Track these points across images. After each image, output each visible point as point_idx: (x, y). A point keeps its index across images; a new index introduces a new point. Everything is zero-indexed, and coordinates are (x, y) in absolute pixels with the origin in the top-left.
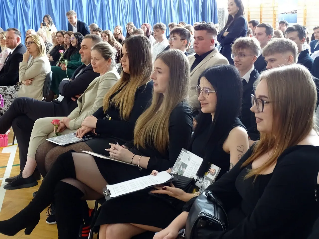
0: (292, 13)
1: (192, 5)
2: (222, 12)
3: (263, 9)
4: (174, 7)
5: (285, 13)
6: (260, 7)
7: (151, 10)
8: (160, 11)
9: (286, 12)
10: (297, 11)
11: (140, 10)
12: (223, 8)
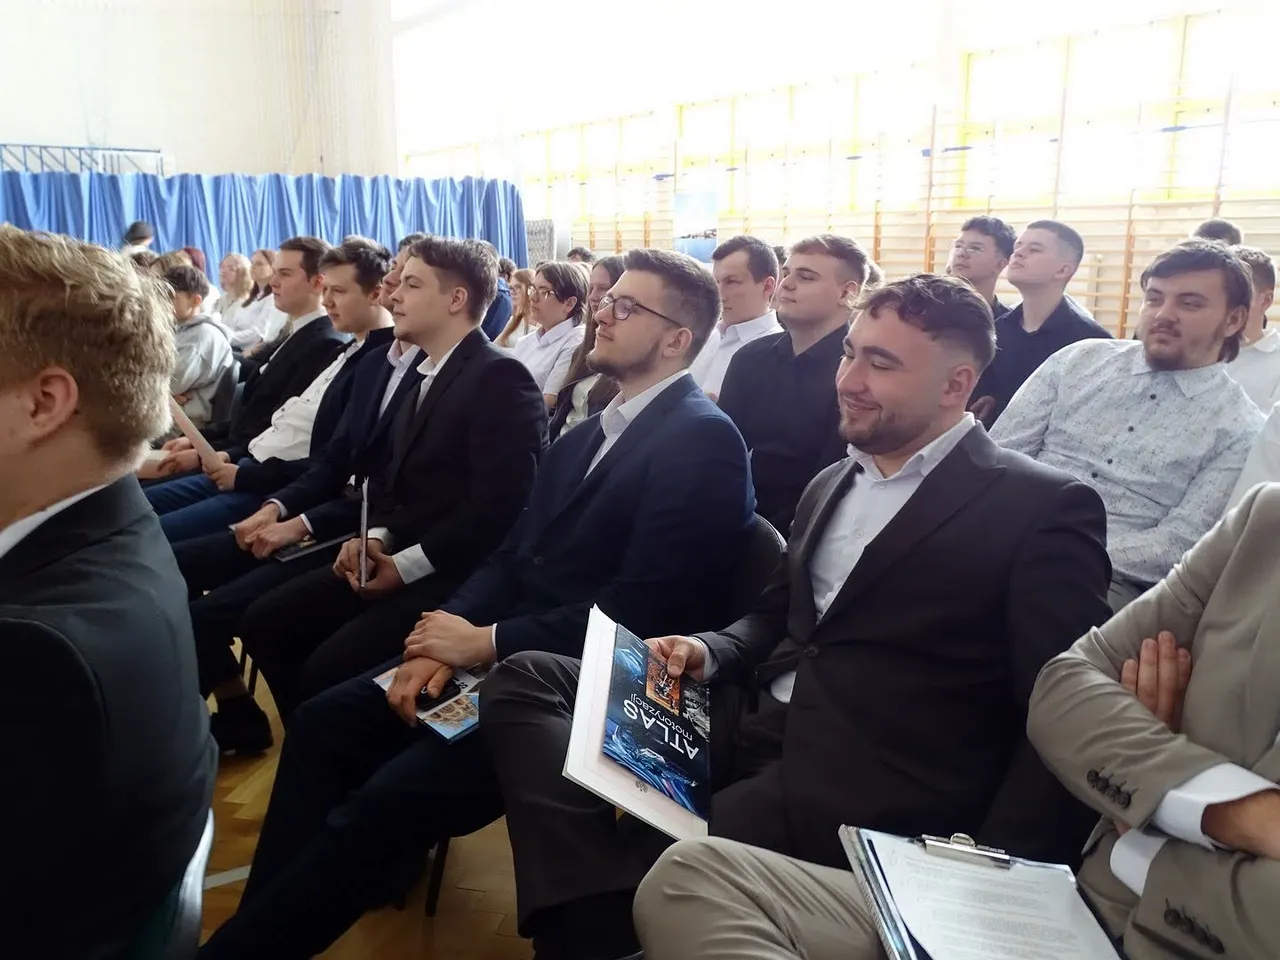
0: (707, 236)
1: (453, 208)
2: (548, 231)
3: (653, 227)
4: (401, 211)
5: (689, 236)
6: (642, 220)
7: (333, 220)
8: (361, 223)
9: (693, 233)
10: (715, 230)
11: (300, 217)
12: (551, 221)
